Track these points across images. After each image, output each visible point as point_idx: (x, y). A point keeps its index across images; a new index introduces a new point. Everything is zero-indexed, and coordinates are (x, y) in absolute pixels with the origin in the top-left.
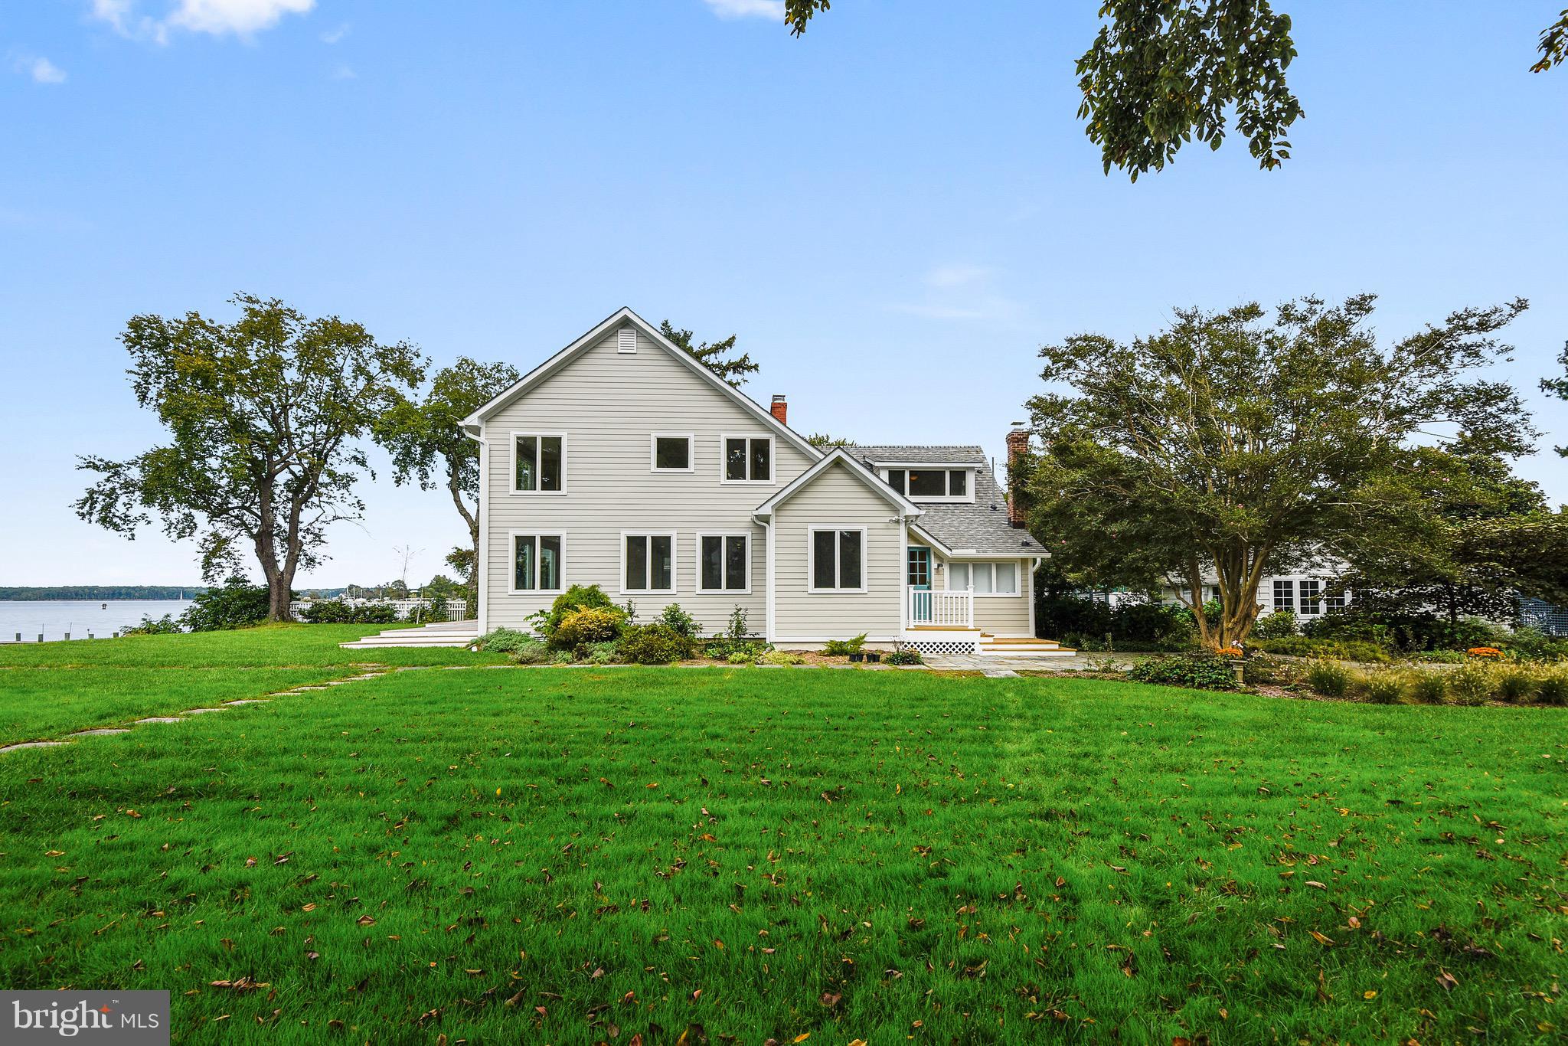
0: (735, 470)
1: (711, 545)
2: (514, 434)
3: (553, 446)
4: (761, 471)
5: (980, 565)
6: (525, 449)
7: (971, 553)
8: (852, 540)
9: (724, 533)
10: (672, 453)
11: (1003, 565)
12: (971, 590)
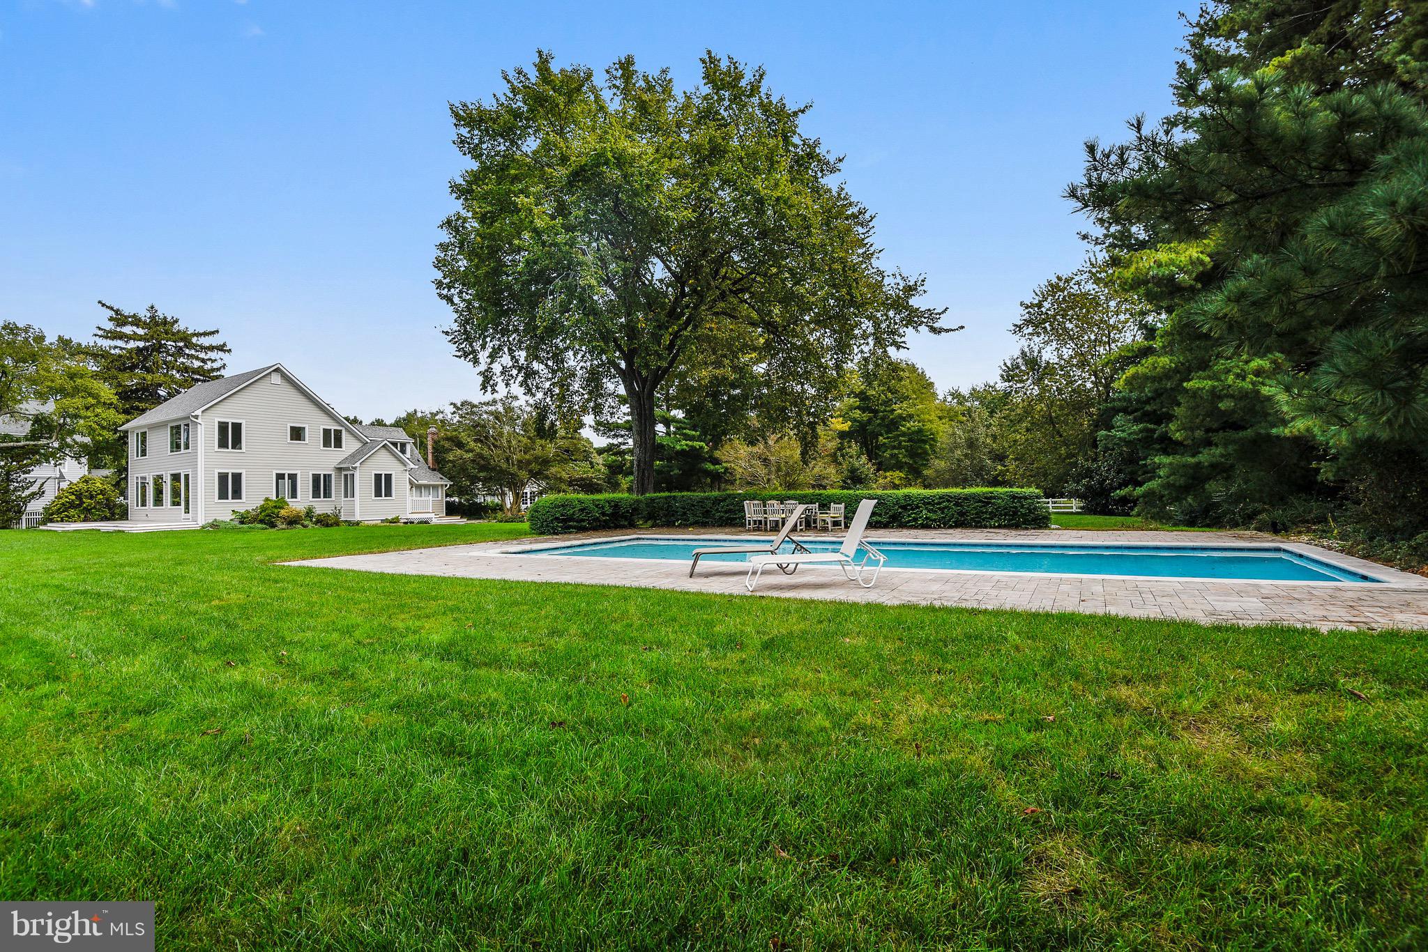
0: (327, 443)
1: (316, 478)
2: (217, 420)
3: (237, 428)
4: (338, 444)
5: (427, 487)
6: (223, 427)
7: (425, 482)
8: (388, 477)
9: (322, 473)
10: (297, 434)
11: (435, 487)
12: (431, 497)
